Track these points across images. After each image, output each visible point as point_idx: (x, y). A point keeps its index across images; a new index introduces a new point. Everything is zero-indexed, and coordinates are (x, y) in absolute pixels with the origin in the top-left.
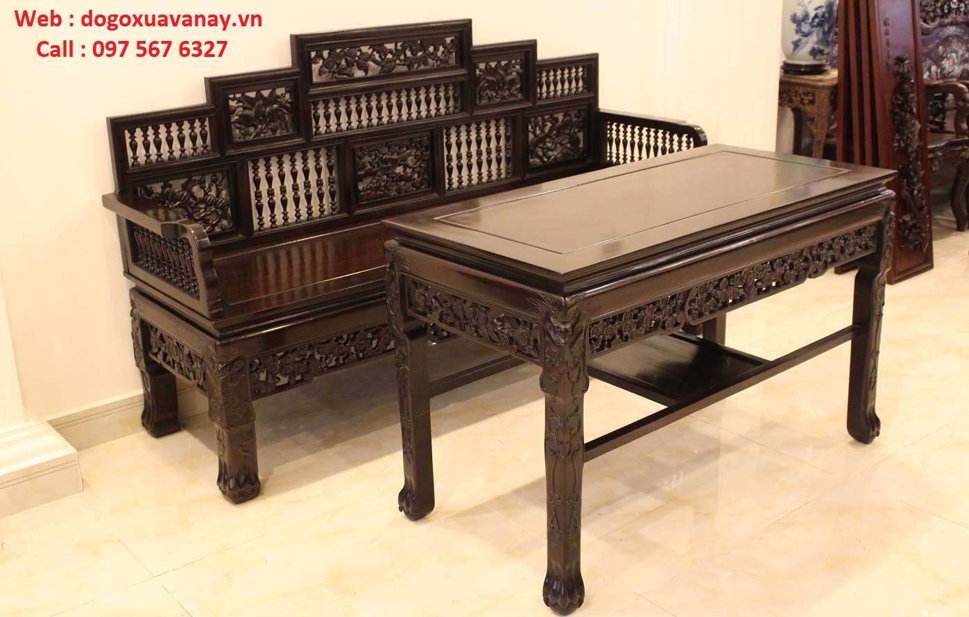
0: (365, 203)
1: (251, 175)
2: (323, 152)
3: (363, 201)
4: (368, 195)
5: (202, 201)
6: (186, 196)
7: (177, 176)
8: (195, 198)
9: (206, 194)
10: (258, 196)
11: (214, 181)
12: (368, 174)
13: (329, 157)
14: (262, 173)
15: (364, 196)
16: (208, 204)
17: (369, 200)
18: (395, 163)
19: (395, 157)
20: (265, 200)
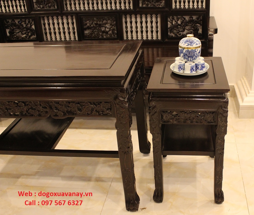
0: (87, 38)
1: (42, 22)
2: (69, 17)
3: (86, 38)
4: (88, 36)
5: (25, 28)
6: (19, 25)
7: (17, 18)
8: (22, 26)
9: (27, 26)
10: (45, 29)
11: (29, 22)
12: (89, 28)
13: (72, 19)
14: (46, 22)
15: (86, 36)
16: (27, 29)
17: (89, 38)
18: (100, 26)
19: (101, 23)
20: (48, 31)
